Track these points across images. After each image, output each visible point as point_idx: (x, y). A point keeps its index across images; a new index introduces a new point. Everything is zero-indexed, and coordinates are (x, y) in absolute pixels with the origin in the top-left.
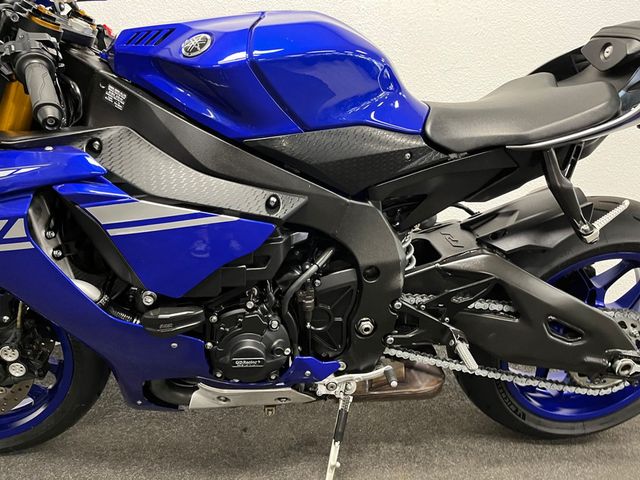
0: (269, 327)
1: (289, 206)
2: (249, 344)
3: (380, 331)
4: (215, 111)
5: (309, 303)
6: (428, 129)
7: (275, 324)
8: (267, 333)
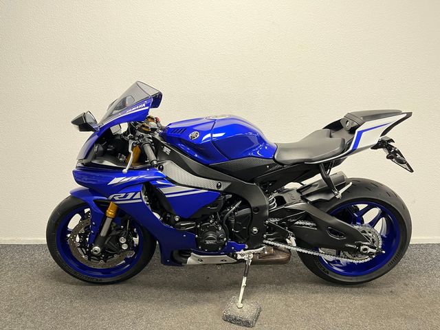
0: (218, 230)
1: (225, 186)
2: (211, 235)
3: (261, 232)
4: (198, 154)
5: (233, 221)
6: (275, 157)
7: (220, 228)
8: (217, 232)
